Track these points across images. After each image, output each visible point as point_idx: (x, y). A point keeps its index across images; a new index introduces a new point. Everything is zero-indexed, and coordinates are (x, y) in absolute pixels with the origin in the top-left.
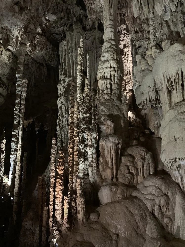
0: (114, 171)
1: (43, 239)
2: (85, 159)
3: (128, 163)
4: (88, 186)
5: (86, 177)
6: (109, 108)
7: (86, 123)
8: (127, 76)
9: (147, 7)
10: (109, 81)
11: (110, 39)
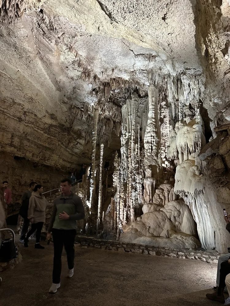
0: (151, 197)
1: (115, 226)
2: (136, 190)
3: (159, 193)
4: (137, 205)
5: (136, 200)
6: (149, 161)
7: (136, 170)
8: (166, 137)
9: (177, 94)
10: (151, 145)
11: (152, 118)
